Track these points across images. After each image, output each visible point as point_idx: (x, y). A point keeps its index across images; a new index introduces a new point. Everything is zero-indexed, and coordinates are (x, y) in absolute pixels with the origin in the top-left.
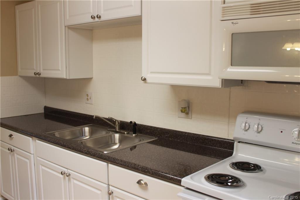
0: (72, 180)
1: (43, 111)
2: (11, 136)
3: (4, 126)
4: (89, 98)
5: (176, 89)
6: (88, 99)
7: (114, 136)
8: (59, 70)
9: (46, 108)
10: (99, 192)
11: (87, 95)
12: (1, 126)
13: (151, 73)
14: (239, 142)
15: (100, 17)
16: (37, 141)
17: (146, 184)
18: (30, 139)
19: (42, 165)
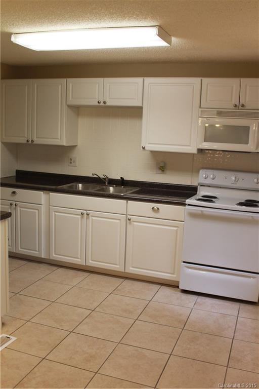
0: (90, 217)
1: (15, 175)
2: (14, 193)
3: (3, 185)
4: (72, 161)
5: (154, 153)
6: (71, 163)
7: (109, 188)
8: (58, 139)
9: (18, 172)
10: (118, 221)
11: (71, 159)
12: (1, 186)
13: (149, 144)
14: (201, 186)
15: (106, 103)
16: (51, 193)
17: (158, 209)
18: (42, 193)
19: (55, 212)
